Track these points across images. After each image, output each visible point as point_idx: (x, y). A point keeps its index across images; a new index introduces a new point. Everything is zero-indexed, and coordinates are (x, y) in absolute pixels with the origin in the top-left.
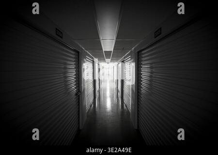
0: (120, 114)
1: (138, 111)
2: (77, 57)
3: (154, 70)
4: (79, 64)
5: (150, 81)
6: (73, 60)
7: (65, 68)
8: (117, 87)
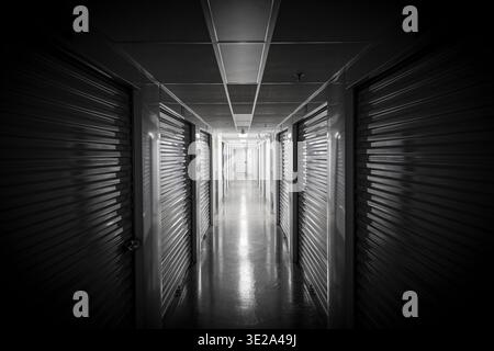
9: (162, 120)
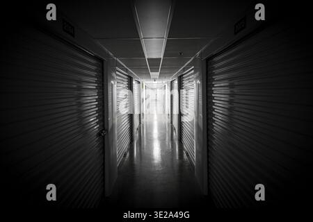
0: (176, 168)
1: (208, 162)
2: (100, 74)
3: (236, 90)
4: (103, 81)
5: (230, 109)
6: (94, 74)
7: (80, 89)
8: (172, 122)
9: (117, 75)
